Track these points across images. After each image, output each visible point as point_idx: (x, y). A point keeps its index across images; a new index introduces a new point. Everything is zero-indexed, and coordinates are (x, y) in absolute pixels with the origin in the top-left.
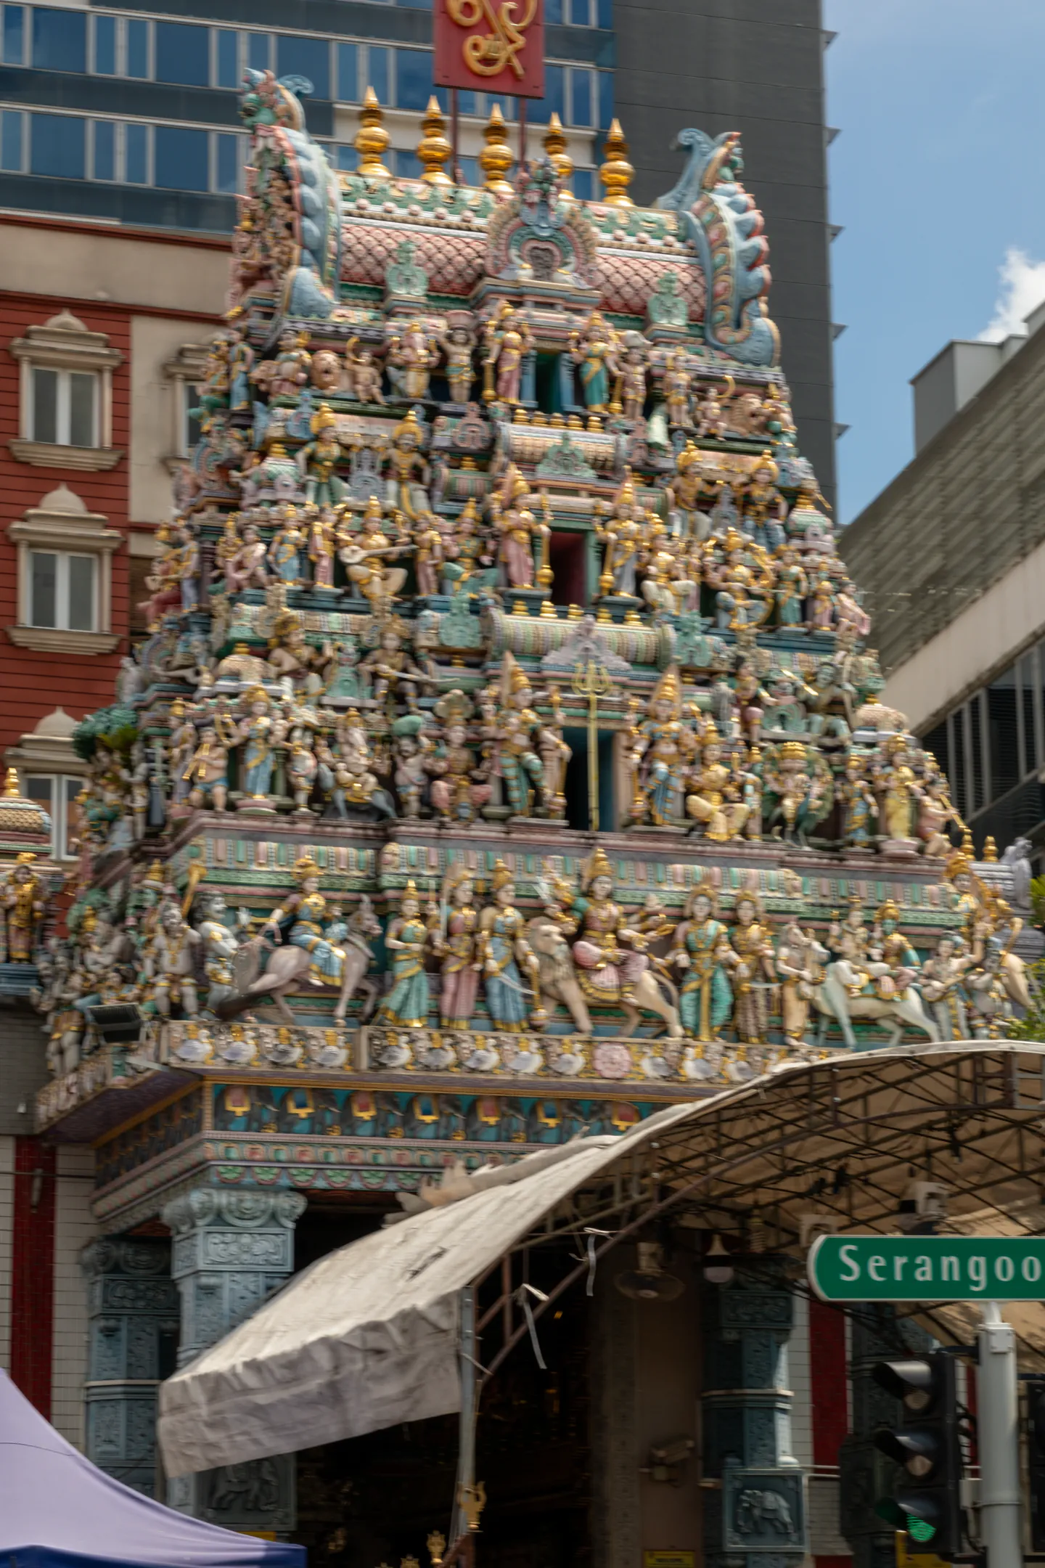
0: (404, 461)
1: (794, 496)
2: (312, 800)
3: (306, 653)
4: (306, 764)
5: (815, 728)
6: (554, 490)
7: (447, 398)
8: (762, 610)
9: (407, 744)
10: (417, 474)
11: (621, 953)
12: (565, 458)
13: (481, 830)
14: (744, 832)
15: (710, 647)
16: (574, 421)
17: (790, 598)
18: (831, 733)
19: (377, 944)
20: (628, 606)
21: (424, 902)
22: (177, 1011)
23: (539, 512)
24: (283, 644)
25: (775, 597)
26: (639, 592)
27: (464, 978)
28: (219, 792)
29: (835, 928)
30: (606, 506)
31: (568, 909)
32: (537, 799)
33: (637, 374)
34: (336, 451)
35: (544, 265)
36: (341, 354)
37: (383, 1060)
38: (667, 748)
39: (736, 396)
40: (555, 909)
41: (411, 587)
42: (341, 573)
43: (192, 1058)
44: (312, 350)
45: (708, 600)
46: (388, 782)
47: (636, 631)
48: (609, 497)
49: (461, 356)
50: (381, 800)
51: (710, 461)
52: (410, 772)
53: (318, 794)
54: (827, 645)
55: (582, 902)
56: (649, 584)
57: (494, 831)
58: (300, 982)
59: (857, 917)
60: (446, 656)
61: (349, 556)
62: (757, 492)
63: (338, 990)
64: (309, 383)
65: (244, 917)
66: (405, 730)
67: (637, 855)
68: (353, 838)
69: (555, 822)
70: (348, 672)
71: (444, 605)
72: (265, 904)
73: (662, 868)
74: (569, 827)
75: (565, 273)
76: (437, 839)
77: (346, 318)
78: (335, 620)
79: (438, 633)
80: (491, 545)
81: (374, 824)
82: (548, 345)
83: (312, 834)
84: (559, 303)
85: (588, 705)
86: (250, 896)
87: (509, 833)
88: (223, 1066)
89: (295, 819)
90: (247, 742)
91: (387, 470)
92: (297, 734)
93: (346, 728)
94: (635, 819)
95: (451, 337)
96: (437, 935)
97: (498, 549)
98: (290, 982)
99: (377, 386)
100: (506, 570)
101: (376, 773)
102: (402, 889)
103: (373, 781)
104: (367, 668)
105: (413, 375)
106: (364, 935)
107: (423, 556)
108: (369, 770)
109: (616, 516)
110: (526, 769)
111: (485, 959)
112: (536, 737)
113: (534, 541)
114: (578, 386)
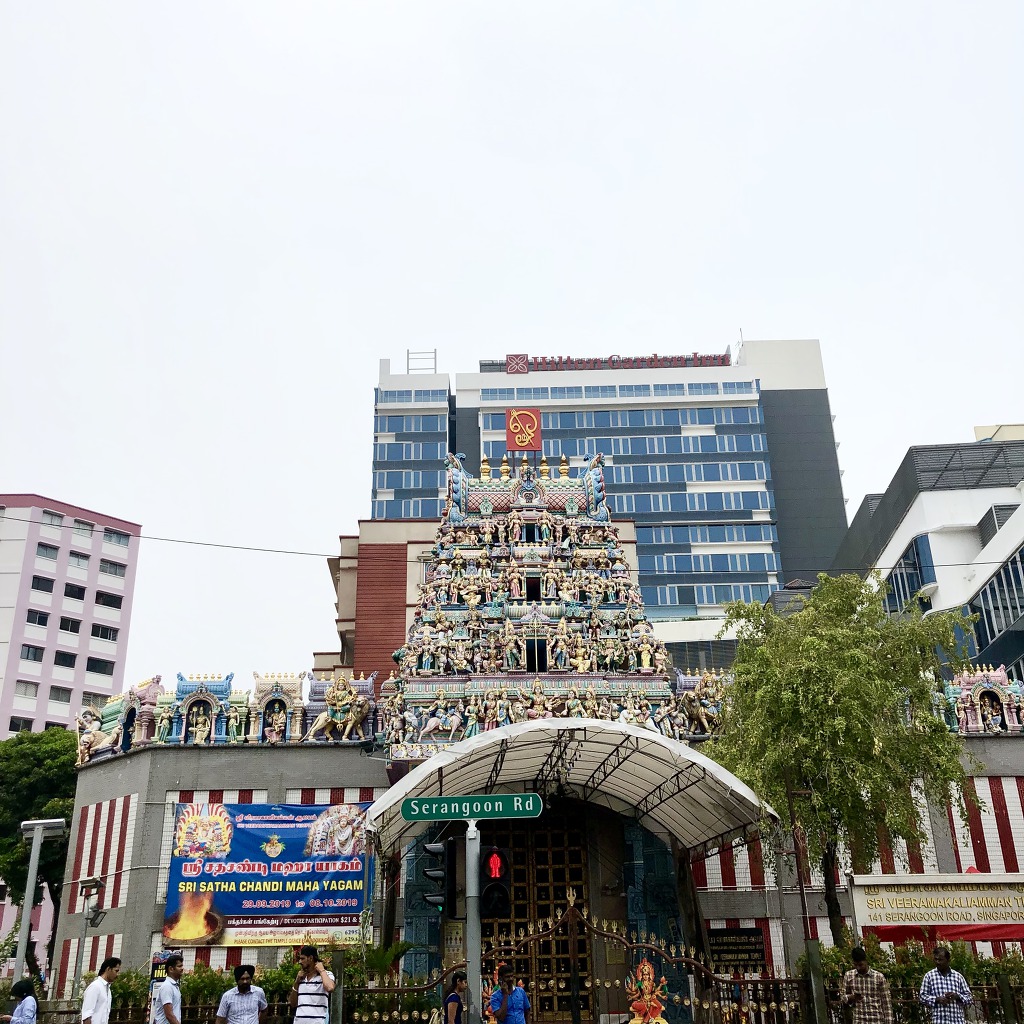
0: (484, 562)
1: (614, 560)
2: (445, 670)
3: (447, 624)
4: (443, 658)
5: (619, 634)
6: (529, 566)
7: (498, 541)
8: (601, 597)
9: (477, 650)
10: (488, 565)
11: (545, 712)
12: (532, 557)
13: (499, 674)
14: (591, 669)
15: (580, 612)
16: (537, 544)
17: (611, 592)
18: (625, 634)
19: (462, 714)
20: (553, 599)
21: (476, 700)
22: (397, 742)
23: (522, 574)
24: (440, 622)
25: (605, 593)
26: (558, 595)
27: (490, 724)
28: (414, 669)
29: (622, 699)
30: (545, 570)
31: (527, 699)
32: (518, 664)
33: (559, 528)
34: (461, 561)
35: (529, 499)
36: (465, 532)
38: (561, 643)
39: (594, 532)
40: (521, 698)
41: (483, 600)
42: (461, 599)
43: (399, 756)
44: (456, 533)
45: (583, 596)
46: (471, 662)
47: (554, 608)
48: (546, 567)
49: (501, 528)
50: (469, 668)
51: (584, 553)
52: (477, 658)
53: (448, 667)
54: (624, 606)
55: (532, 696)
56: (560, 592)
57: (504, 675)
58: (437, 728)
59: (630, 695)
60: (490, 620)
61: (462, 593)
62: (601, 560)
63: (450, 731)
64: (455, 541)
65: (421, 709)
66: (476, 645)
67: (551, 680)
68: (458, 681)
69: (522, 670)
70: (461, 628)
71: (491, 606)
72: (427, 705)
73: (560, 683)
74: (529, 671)
75: (536, 501)
76: (484, 679)
77: (468, 522)
78: (457, 613)
79: (488, 613)
80: (508, 585)
81: (465, 676)
82: (530, 522)
83: (445, 681)
84: (535, 508)
85: (534, 632)
86: (423, 703)
87: (508, 675)
88: (410, 759)
89: (439, 676)
90: (423, 653)
91: (479, 565)
92: (440, 649)
93: (457, 647)
94: (551, 667)
95: (498, 523)
96: (482, 711)
97: (510, 586)
98: (434, 729)
99: (476, 540)
100: (512, 593)
101: (467, 659)
102: (472, 696)
103: (465, 662)
104: (467, 627)
105: (486, 536)
106: (459, 712)
107: (487, 590)
108: (465, 659)
109: (547, 572)
110: (513, 654)
111: (497, 717)
112: (517, 644)
113: (521, 582)
114: (540, 533)
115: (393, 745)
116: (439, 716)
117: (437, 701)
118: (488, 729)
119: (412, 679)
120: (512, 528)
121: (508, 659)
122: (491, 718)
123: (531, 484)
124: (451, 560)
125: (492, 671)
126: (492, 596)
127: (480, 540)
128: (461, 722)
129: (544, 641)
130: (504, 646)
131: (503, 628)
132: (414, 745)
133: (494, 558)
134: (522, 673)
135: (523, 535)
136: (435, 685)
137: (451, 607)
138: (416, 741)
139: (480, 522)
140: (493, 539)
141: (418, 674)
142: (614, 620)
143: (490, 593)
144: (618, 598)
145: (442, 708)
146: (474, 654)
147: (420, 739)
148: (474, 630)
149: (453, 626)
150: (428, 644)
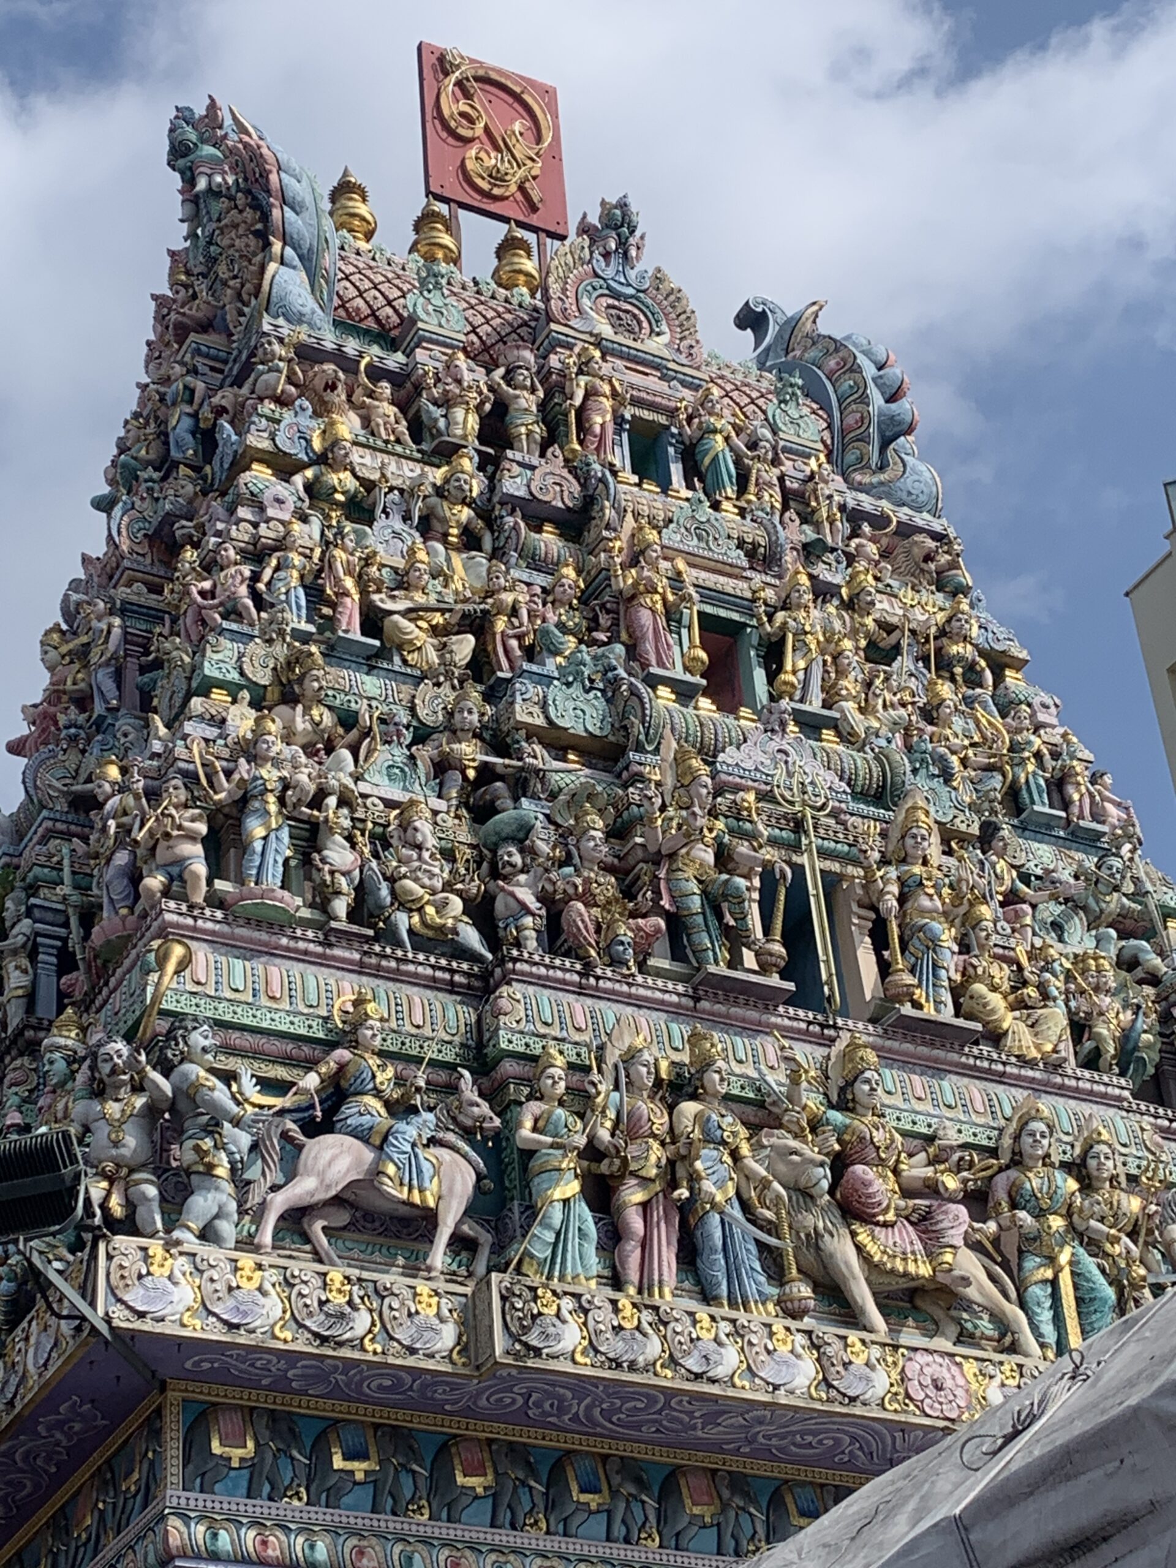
0: (454, 516)
6: (689, 563)
7: (512, 448)
10: (469, 544)
11: (917, 1203)
12: (699, 525)
13: (650, 989)
14: (1059, 1055)
19: (495, 1148)
20: (824, 721)
27: (658, 1213)
28: (197, 874)
33: (771, 474)
35: (625, 329)
36: (350, 376)
38: (929, 903)
39: (899, 536)
40: (796, 1118)
43: (154, 1308)
44: (308, 369)
46: (482, 909)
50: (472, 937)
53: (364, 908)
55: (835, 1116)
57: (672, 993)
60: (555, 751)
61: (385, 602)
65: (248, 1084)
66: (507, 830)
67: (906, 1063)
68: (432, 984)
69: (774, 980)
70: (399, 754)
71: (546, 680)
72: (280, 1072)
73: (949, 1085)
74: (792, 1000)
75: (656, 345)
76: (581, 991)
77: (351, 346)
78: (371, 684)
79: (544, 706)
80: (604, 620)
81: (465, 966)
82: (646, 415)
83: (360, 969)
84: (657, 367)
85: (798, 826)
86: (254, 1055)
87: (697, 1000)
88: (216, 1333)
89: (329, 937)
90: (243, 802)
91: (427, 526)
92: (332, 801)
93: (405, 825)
94: (898, 999)
95: (508, 378)
96: (604, 1135)
97: (616, 623)
98: (338, 1201)
99: (403, 427)
100: (633, 651)
101: (459, 893)
102: (534, 1059)
103: (456, 904)
104: (425, 753)
105: (459, 413)
106: (467, 1133)
107: (501, 624)
108: (448, 887)
109: (785, 605)
110: (714, 901)
111: (694, 1179)
112: (724, 858)
113: (672, 616)
114: (692, 472)
115: (121, 1241)
116: (362, 1135)
117: (342, 1054)
118: (645, 1244)
119: (190, 921)
120: (581, 411)
121: (677, 924)
122: (657, 1187)
123: (632, 274)
124: (301, 467)
125: (616, 962)
126: (530, 653)
127: (417, 429)
128: (478, 1187)
129: (831, 882)
130: (657, 859)
131: (625, 787)
132: (247, 1261)
133: (513, 503)
134: (767, 998)
135: (620, 456)
136: (314, 978)
137: (336, 651)
138: (247, 1244)
139: (420, 355)
140: (483, 437)
141: (216, 901)
142: (1076, 888)
143: (520, 637)
144: (1066, 805)
145: (378, 1093)
146: (495, 873)
147: (267, 1237)
148: (471, 774)
149: (354, 734)
150: (277, 763)
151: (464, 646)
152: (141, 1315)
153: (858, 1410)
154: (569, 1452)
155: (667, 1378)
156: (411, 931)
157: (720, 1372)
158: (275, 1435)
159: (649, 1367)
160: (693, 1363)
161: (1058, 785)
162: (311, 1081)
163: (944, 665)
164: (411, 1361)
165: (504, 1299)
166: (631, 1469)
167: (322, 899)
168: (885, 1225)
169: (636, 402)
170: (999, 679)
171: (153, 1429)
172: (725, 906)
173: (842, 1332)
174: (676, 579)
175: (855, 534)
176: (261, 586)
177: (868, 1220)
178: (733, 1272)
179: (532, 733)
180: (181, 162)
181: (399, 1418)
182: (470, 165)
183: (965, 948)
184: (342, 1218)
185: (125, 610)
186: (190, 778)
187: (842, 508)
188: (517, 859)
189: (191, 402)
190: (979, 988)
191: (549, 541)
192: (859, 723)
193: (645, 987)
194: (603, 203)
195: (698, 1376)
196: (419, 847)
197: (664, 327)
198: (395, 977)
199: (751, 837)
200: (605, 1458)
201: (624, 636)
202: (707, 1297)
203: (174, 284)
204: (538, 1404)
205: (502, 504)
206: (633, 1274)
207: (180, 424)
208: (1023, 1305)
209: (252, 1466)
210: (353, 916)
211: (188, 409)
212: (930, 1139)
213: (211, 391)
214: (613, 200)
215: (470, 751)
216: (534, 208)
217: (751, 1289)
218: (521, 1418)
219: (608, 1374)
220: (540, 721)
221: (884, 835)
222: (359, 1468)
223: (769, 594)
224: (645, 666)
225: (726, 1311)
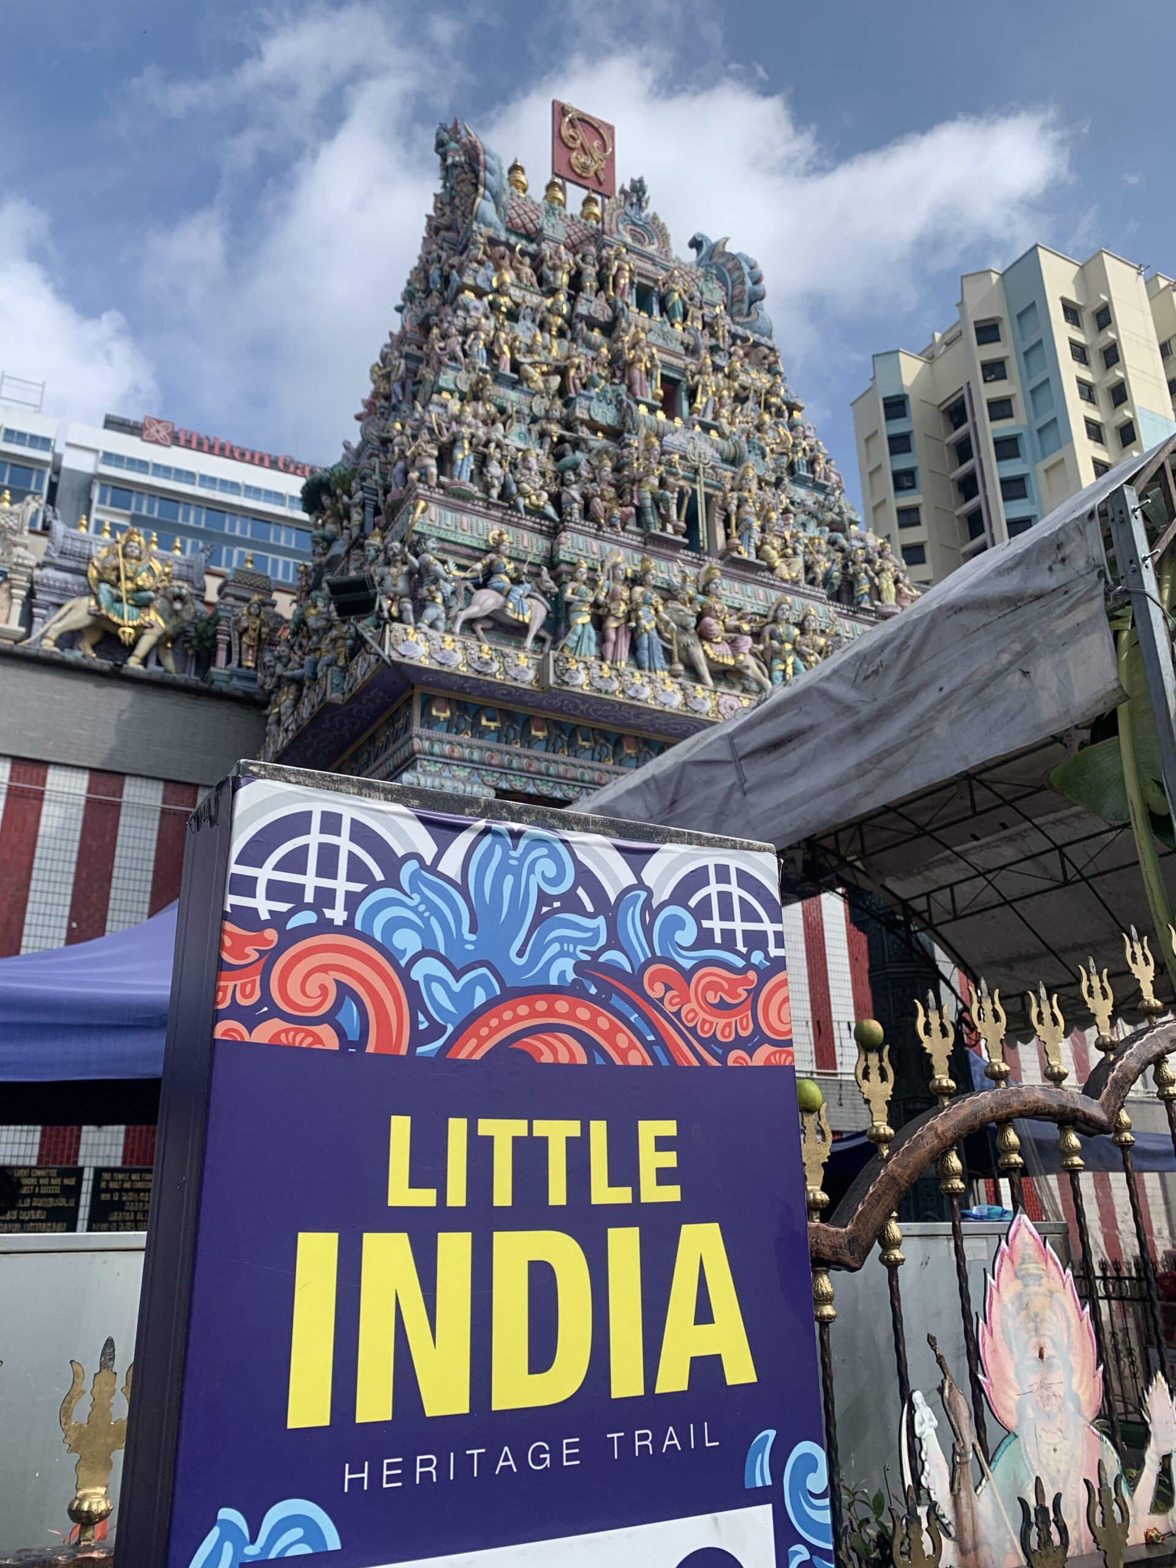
0: (555, 322)
2: (500, 499)
3: (493, 409)
4: (495, 470)
5: (825, 535)
7: (583, 292)
9: (569, 476)
11: (730, 635)
12: (664, 337)
13: (626, 538)
14: (798, 579)
17: (801, 457)
24: (477, 398)
27: (622, 631)
28: (433, 473)
31: (691, 600)
32: (664, 526)
33: (699, 314)
35: (638, 241)
36: (513, 253)
37: (566, 678)
38: (750, 509)
39: (754, 346)
40: (684, 596)
41: (564, 389)
42: (517, 372)
43: (409, 654)
46: (556, 500)
47: (720, 443)
48: (693, 364)
50: (551, 511)
51: (741, 375)
52: (573, 494)
53: (506, 494)
54: (824, 488)
55: (700, 597)
57: (635, 540)
58: (494, 616)
60: (594, 427)
61: (521, 358)
66: (569, 464)
67: (732, 577)
68: (532, 530)
69: (680, 538)
70: (523, 428)
71: (590, 398)
72: (465, 562)
73: (750, 588)
74: (687, 547)
75: (652, 249)
76: (596, 537)
77: (513, 240)
78: (513, 395)
79: (589, 410)
80: (618, 374)
81: (547, 523)
82: (644, 281)
83: (502, 521)
84: (651, 259)
85: (696, 471)
86: (455, 553)
87: (645, 544)
88: (435, 667)
89: (489, 505)
90: (454, 442)
91: (543, 326)
92: (493, 445)
93: (525, 459)
94: (732, 550)
95: (583, 259)
96: (602, 598)
97: (623, 375)
98: (488, 617)
99: (534, 279)
100: (630, 388)
101: (547, 491)
102: (573, 564)
103: (545, 496)
104: (536, 428)
105: (559, 274)
106: (544, 594)
107: (572, 372)
108: (542, 488)
109: (700, 373)
110: (657, 501)
111: (638, 619)
112: (663, 484)
113: (649, 373)
114: (663, 310)
115: (396, 625)
116: (500, 591)
117: (492, 556)
118: (616, 644)
119: (428, 494)
120: (615, 278)
121: (640, 511)
122: (622, 621)
123: (643, 215)
124: (486, 294)
125: (612, 525)
126: (584, 386)
127: (541, 280)
128: (547, 616)
129: (708, 498)
130: (633, 482)
131: (622, 449)
132: (448, 638)
133: (581, 317)
134: (675, 546)
135: (631, 299)
136: (482, 523)
137: (498, 379)
138: (449, 631)
139: (544, 245)
140: (570, 286)
141: (440, 485)
142: (813, 508)
143: (581, 379)
144: (814, 472)
145: (507, 574)
146: (563, 484)
147: (457, 629)
148: (555, 439)
149: (504, 417)
150: (469, 426)
151: (556, 381)
152: (404, 656)
153: (698, 716)
154: (579, 726)
155: (620, 697)
156: (525, 507)
157: (642, 697)
158: (459, 709)
159: (613, 693)
160: (631, 693)
161: (811, 464)
162: (479, 566)
163: (767, 407)
164: (515, 684)
165: (555, 661)
166: (604, 734)
167: (487, 488)
168: (717, 643)
169: (640, 275)
170: (791, 414)
171: (409, 703)
172: (661, 505)
173: (694, 684)
174: (652, 357)
175: (734, 344)
176: (466, 347)
177: (710, 640)
178: (651, 658)
179: (583, 422)
180: (441, 150)
181: (511, 707)
182: (573, 161)
183: (763, 531)
184: (489, 625)
185: (407, 357)
186: (431, 430)
187: (729, 332)
188: (573, 478)
189: (439, 262)
190: (767, 547)
191: (596, 335)
192: (727, 429)
193: (624, 537)
194: (632, 180)
195: (633, 698)
196: (530, 469)
197: (655, 241)
198: (517, 525)
199: (675, 474)
200: (593, 729)
201: (627, 381)
202: (640, 667)
203: (436, 208)
204: (567, 705)
205: (577, 317)
206: (609, 655)
207: (434, 272)
208: (770, 678)
209: (448, 721)
210: (500, 497)
211: (438, 265)
212: (739, 610)
213: (449, 257)
214: (636, 178)
215: (556, 430)
216: (600, 183)
217: (658, 665)
218: (559, 710)
219: (596, 694)
220: (586, 417)
221: (733, 478)
222: (493, 725)
223: (692, 367)
224: (634, 395)
225: (647, 673)
